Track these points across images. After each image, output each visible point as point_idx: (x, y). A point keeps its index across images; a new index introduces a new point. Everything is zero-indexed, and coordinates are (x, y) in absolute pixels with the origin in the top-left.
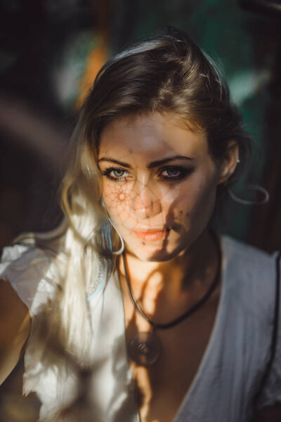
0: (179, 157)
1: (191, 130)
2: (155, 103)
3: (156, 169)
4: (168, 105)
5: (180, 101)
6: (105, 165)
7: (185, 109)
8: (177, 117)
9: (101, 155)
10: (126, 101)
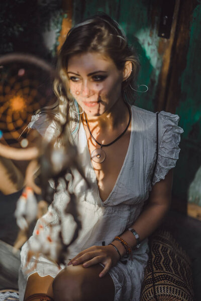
0: (100, 71)
1: (105, 60)
2: (90, 48)
3: (91, 76)
4: (95, 49)
5: (100, 47)
6: (71, 75)
7: (103, 51)
8: (99, 54)
9: (69, 71)
10: (77, 48)
